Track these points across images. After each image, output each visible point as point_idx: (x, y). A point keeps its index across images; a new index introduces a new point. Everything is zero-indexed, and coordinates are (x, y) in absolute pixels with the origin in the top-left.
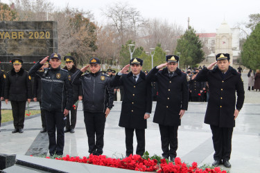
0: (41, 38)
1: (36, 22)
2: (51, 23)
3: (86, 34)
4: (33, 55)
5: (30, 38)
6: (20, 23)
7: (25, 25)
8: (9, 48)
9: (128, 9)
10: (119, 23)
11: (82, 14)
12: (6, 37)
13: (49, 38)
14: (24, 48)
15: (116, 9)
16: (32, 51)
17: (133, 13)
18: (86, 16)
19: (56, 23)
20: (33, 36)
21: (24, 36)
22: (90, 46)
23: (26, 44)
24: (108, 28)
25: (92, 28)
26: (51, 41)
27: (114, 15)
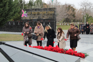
0: (51, 13)
1: (49, 8)
2: (54, 8)
3: (71, 12)
4: (49, 19)
5: (48, 13)
6: (45, 9)
7: (46, 9)
8: (42, 16)
9: (88, 2)
10: (84, 8)
11: (71, 5)
12: (41, 13)
13: (53, 13)
14: (46, 16)
15: (84, 3)
16: (48, 17)
17: (90, 4)
18: (72, 6)
19: (56, 8)
20: (49, 13)
21: (46, 13)
22: (73, 16)
23: (46, 15)
24: (81, 10)
25: (74, 10)
26: (54, 14)
27: (83, 5)
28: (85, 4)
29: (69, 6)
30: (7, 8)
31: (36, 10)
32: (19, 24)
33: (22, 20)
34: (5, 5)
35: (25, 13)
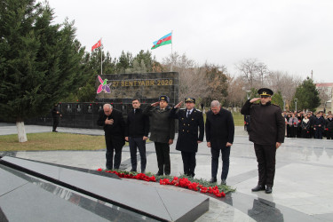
0: (166, 85)
1: (163, 73)
2: (174, 73)
3: (218, 83)
5: (158, 85)
7: (155, 76)
8: (144, 92)
9: (257, 64)
10: (249, 75)
11: (217, 68)
12: (142, 84)
13: (171, 85)
14: (154, 92)
15: (247, 64)
17: (261, 67)
18: (220, 70)
20: (161, 84)
21: (155, 84)
22: (222, 93)
23: (155, 89)
24: (241, 79)
25: (224, 78)
26: (173, 87)
27: (245, 69)
28: (250, 67)
29: (214, 70)
30: (57, 71)
31: (130, 76)
32: (89, 110)
33: (97, 100)
34: (51, 65)
35: (104, 83)
